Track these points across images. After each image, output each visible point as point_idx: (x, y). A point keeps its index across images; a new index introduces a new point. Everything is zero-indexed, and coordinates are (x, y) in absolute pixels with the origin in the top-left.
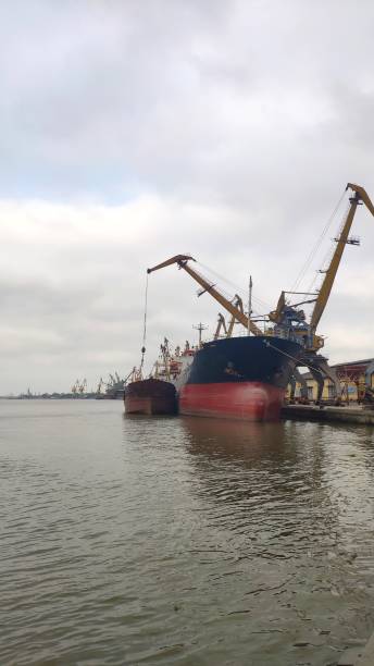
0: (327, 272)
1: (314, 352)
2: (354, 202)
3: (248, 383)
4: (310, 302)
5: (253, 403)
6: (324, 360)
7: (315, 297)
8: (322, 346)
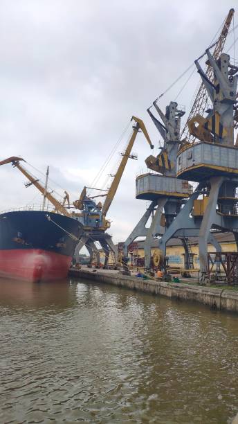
0: (115, 176)
1: (103, 231)
2: (136, 129)
3: (34, 250)
4: (103, 196)
5: (33, 267)
6: (109, 237)
7: (107, 193)
8: (109, 227)
